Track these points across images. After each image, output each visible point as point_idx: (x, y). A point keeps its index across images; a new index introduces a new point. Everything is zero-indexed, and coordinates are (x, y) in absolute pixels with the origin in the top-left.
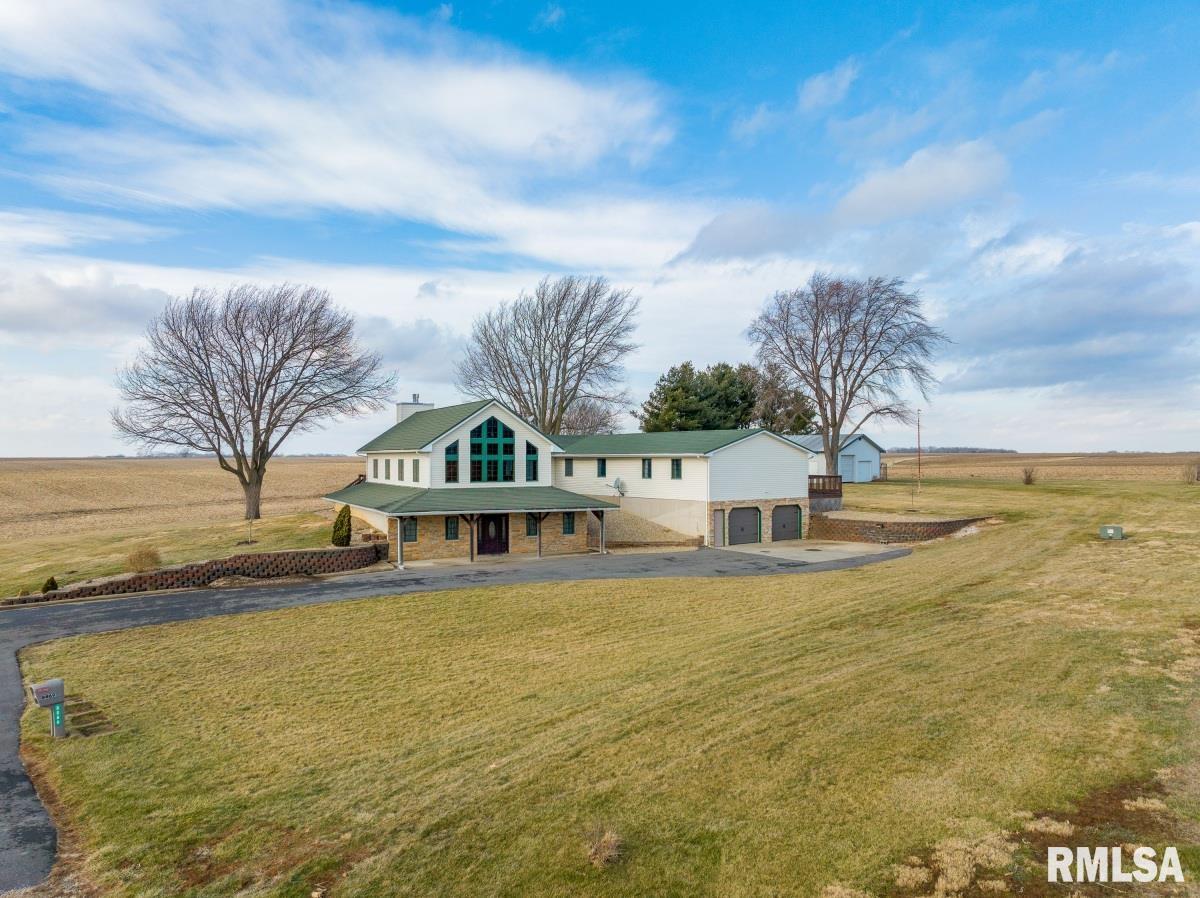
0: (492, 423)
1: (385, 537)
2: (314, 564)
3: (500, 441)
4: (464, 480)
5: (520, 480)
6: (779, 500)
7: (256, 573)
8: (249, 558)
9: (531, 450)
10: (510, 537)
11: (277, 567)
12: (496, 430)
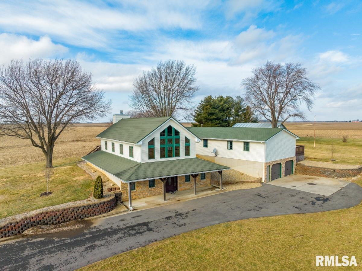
0: (170, 128)
1: (119, 189)
2: (85, 213)
3: (173, 136)
4: (158, 158)
5: (182, 156)
6: (287, 159)
7: (51, 222)
8: (47, 213)
9: (187, 141)
10: (178, 184)
11: (64, 216)
12: (171, 132)
